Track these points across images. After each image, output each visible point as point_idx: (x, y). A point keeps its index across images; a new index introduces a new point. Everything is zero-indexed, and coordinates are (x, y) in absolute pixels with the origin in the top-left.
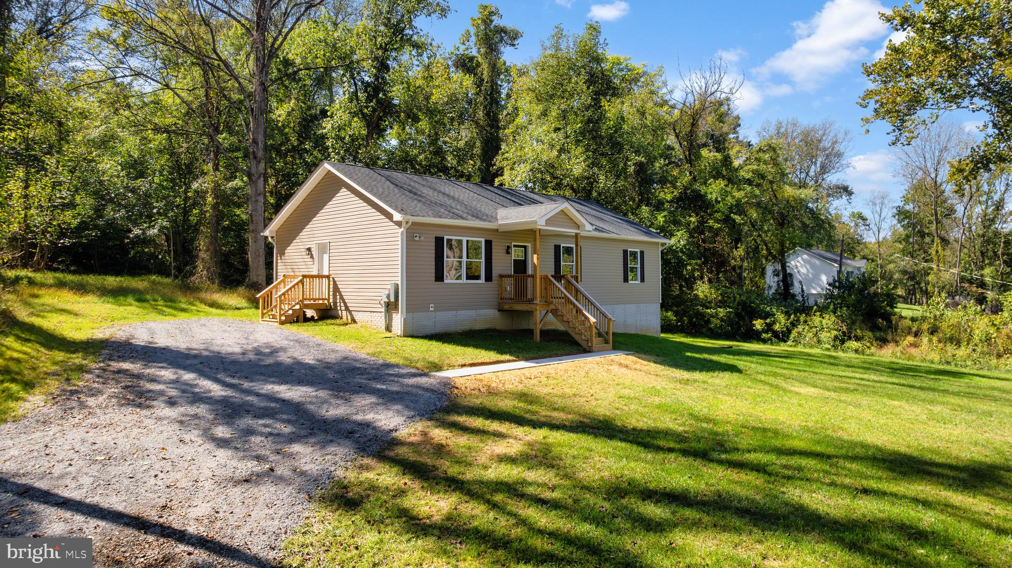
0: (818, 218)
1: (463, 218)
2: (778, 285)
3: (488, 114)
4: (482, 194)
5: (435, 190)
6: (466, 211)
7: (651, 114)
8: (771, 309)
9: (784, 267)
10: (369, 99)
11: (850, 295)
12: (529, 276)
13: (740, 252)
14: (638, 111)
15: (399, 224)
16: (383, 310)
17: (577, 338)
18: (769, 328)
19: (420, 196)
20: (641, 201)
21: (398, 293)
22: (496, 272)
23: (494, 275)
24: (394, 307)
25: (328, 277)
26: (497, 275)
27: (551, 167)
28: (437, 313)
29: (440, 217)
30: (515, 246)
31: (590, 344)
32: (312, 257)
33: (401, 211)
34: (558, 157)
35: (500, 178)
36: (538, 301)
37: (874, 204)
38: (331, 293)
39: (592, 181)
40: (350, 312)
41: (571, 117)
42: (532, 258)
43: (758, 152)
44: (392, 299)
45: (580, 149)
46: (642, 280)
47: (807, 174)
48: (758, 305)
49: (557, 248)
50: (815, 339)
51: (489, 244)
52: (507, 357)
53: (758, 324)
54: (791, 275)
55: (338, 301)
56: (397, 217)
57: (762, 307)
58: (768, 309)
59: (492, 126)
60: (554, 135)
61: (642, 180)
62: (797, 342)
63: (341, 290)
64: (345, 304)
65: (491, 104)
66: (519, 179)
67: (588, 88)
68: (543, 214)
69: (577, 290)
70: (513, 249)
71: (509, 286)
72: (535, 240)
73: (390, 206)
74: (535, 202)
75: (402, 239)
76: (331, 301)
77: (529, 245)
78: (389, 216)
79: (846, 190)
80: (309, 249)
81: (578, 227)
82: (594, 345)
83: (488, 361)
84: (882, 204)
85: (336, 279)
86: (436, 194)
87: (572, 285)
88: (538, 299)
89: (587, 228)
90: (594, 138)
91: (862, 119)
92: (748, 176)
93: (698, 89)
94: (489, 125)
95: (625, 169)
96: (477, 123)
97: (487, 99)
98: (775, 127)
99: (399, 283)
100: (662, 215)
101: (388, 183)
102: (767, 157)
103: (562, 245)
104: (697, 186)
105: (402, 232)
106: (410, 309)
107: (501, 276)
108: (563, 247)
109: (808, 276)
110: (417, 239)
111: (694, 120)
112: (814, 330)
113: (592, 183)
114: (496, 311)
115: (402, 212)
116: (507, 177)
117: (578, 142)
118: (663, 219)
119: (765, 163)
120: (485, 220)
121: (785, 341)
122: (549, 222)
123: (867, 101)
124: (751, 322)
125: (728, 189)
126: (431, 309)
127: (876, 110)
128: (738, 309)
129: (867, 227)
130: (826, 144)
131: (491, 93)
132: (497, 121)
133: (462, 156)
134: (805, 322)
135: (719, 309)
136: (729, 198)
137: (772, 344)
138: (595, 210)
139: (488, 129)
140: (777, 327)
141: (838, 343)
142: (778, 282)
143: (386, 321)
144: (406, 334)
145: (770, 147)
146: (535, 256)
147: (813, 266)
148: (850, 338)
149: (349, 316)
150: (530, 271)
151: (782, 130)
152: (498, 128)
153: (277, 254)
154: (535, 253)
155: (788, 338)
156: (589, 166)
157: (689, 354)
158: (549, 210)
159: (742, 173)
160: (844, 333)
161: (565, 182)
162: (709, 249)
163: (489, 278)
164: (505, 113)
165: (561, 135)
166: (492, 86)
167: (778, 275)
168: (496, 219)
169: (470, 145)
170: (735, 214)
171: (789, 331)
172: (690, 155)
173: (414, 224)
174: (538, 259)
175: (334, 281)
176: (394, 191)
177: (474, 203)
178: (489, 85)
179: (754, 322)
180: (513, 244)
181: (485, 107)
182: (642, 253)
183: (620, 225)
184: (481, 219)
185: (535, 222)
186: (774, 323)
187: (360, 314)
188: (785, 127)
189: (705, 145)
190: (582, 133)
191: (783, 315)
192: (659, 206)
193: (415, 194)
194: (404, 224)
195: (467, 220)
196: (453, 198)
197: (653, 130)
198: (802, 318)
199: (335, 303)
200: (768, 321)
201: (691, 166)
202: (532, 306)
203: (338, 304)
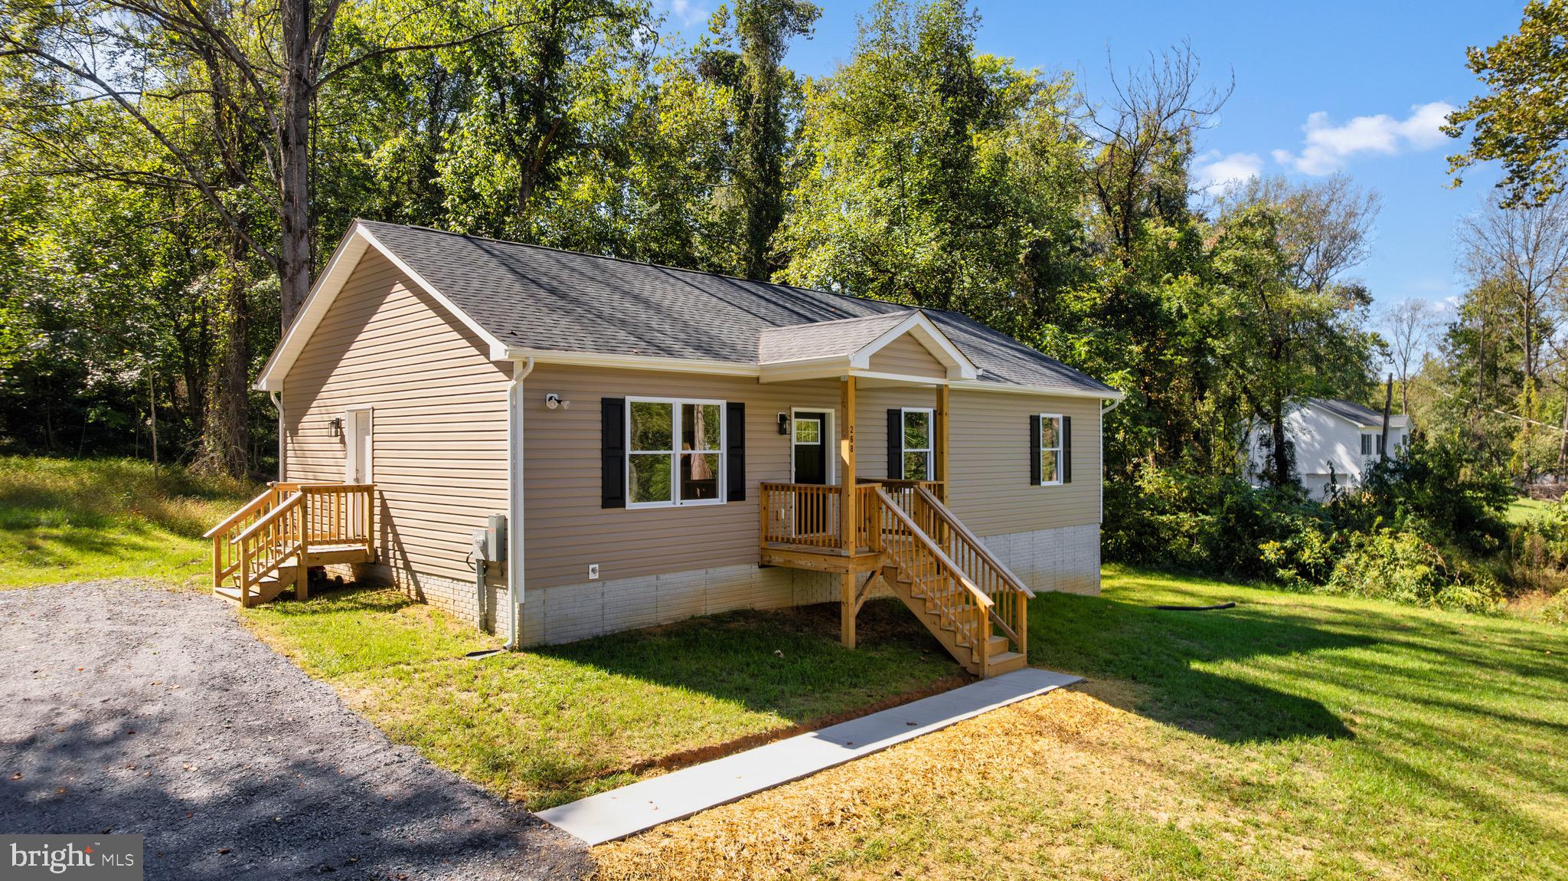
0: (1342, 344)
1: (670, 353)
2: (1269, 462)
3: (760, 160)
4: (729, 298)
5: (616, 289)
6: (682, 336)
7: (1056, 156)
8: (1292, 520)
9: (1279, 430)
10: (523, 116)
11: (1421, 488)
12: (830, 489)
13: (1208, 405)
14: (1033, 147)
15: (506, 368)
16: (474, 577)
17: (944, 639)
18: (1290, 558)
19: (575, 301)
20: (1038, 313)
21: (506, 539)
22: (754, 476)
23: (748, 484)
24: (497, 573)
25: (369, 490)
26: (757, 484)
27: (871, 251)
28: (608, 583)
29: (613, 350)
30: (798, 415)
31: (976, 658)
32: (343, 441)
33: (511, 336)
34: (889, 231)
35: (780, 273)
36: (851, 550)
37: (1400, 320)
38: (377, 527)
39: (948, 275)
40: (413, 573)
41: (912, 158)
42: (838, 448)
43: (1241, 226)
44: (493, 557)
45: (927, 218)
46: (1068, 478)
47: (1301, 269)
48: (1267, 514)
49: (893, 416)
50: (1382, 581)
51: (736, 412)
52: (772, 720)
53: (1270, 551)
54: (1291, 445)
55: (390, 545)
56: (499, 350)
57: (1274, 516)
58: (1287, 519)
59: (767, 181)
60: (879, 193)
61: (1041, 275)
62: (1345, 586)
63: (396, 521)
64: (403, 553)
65: (765, 140)
66: (814, 272)
67: (944, 100)
68: (864, 341)
69: (940, 519)
70: (795, 422)
71: (787, 508)
72: (844, 404)
73: (484, 324)
74: (843, 314)
75: (514, 407)
76: (377, 543)
77: (831, 412)
78: (483, 349)
79: (1361, 295)
80: (337, 424)
81: (944, 371)
82: (988, 660)
83: (717, 741)
84: (1413, 319)
85: (386, 495)
86: (616, 297)
87: (931, 507)
88: (852, 547)
89: (964, 375)
90: (954, 196)
91: (1449, 159)
92: (1227, 268)
93: (1143, 106)
94: (762, 179)
95: (1012, 256)
96: (741, 176)
97: (758, 132)
98: (1247, 190)
99: (508, 514)
100: (1085, 340)
101: (503, 270)
102: (1259, 234)
103: (904, 410)
104: (1144, 287)
105: (514, 390)
106: (534, 580)
107: (766, 487)
108: (907, 414)
109: (1313, 446)
110: (553, 405)
111: (1135, 164)
112: (1379, 561)
113: (949, 281)
114: (755, 568)
115: (513, 339)
116: (792, 272)
117: (923, 204)
118: (1087, 348)
119: (1256, 245)
120: (726, 358)
121: (1322, 584)
122: (877, 361)
123: (1459, 125)
124: (1255, 545)
125: (1202, 292)
126: (592, 576)
127: (1477, 142)
128: (1229, 521)
129: (1388, 358)
130: (1334, 217)
131: (766, 121)
132: (776, 170)
133: (717, 236)
134: (1360, 546)
135: (1182, 515)
136: (1205, 309)
137: (1296, 590)
138: (966, 332)
139: (761, 185)
140: (1306, 556)
141: (1428, 588)
142: (1268, 457)
143: (482, 606)
144: (528, 643)
145: (1264, 217)
146: (845, 445)
147: (1321, 428)
148: (1451, 580)
149: (411, 582)
150: (833, 479)
151: (1260, 195)
152: (780, 188)
153: (285, 430)
154: (844, 437)
155: (1327, 577)
156: (943, 249)
157: (1196, 665)
158: (878, 333)
159: (1217, 263)
160: (1438, 568)
161: (901, 278)
162: (1158, 401)
163: (737, 493)
164: (791, 161)
165: (893, 190)
166: (767, 108)
167: (1268, 445)
168: (754, 357)
169: (732, 218)
170: (1215, 337)
171: (1330, 566)
172: (1126, 228)
173: (539, 367)
174: (851, 449)
175: (383, 500)
176: (509, 289)
177: (708, 317)
178: (762, 105)
179: (1262, 546)
180: (794, 410)
181: (755, 146)
182: (1067, 421)
183: (1021, 362)
184: (717, 356)
185: (846, 362)
186: (1300, 547)
187: (432, 580)
188: (1264, 190)
189: (1147, 214)
190: (933, 187)
191: (1317, 533)
192: (1070, 324)
193: (563, 296)
194: (518, 369)
195: (682, 356)
196: (658, 309)
197: (1060, 184)
198: (1355, 538)
199: (385, 549)
200: (1288, 543)
201: (1127, 250)
202: (841, 562)
203: (391, 553)
